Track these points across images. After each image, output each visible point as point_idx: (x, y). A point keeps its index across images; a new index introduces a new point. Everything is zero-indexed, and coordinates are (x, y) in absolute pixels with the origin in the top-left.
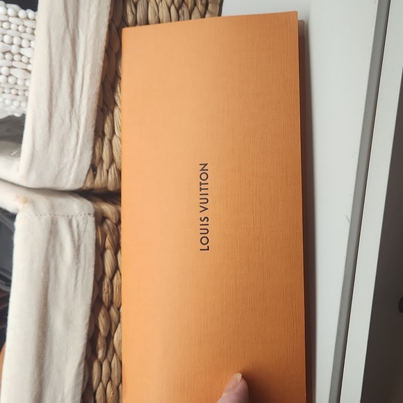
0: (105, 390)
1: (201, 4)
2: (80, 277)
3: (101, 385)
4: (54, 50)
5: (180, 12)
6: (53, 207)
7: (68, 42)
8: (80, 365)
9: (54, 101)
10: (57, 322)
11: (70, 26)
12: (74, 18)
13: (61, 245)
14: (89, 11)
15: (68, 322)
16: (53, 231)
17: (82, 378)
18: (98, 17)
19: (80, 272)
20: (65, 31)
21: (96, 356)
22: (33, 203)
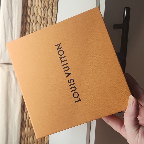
0: (28, 121)
1: (51, 7)
2: (18, 88)
3: (27, 120)
4: (5, 24)
5: (45, 9)
6: (8, 68)
7: (10, 21)
8: (19, 114)
9: (7, 38)
10: (12, 101)
11: (10, 16)
12: (11, 14)
13: (12, 79)
14: (15, 12)
15: (15, 101)
16: (9, 75)
17: (20, 117)
18: (18, 13)
19: (18, 87)
20: (8, 18)
21: (25, 111)
22: (2, 67)
